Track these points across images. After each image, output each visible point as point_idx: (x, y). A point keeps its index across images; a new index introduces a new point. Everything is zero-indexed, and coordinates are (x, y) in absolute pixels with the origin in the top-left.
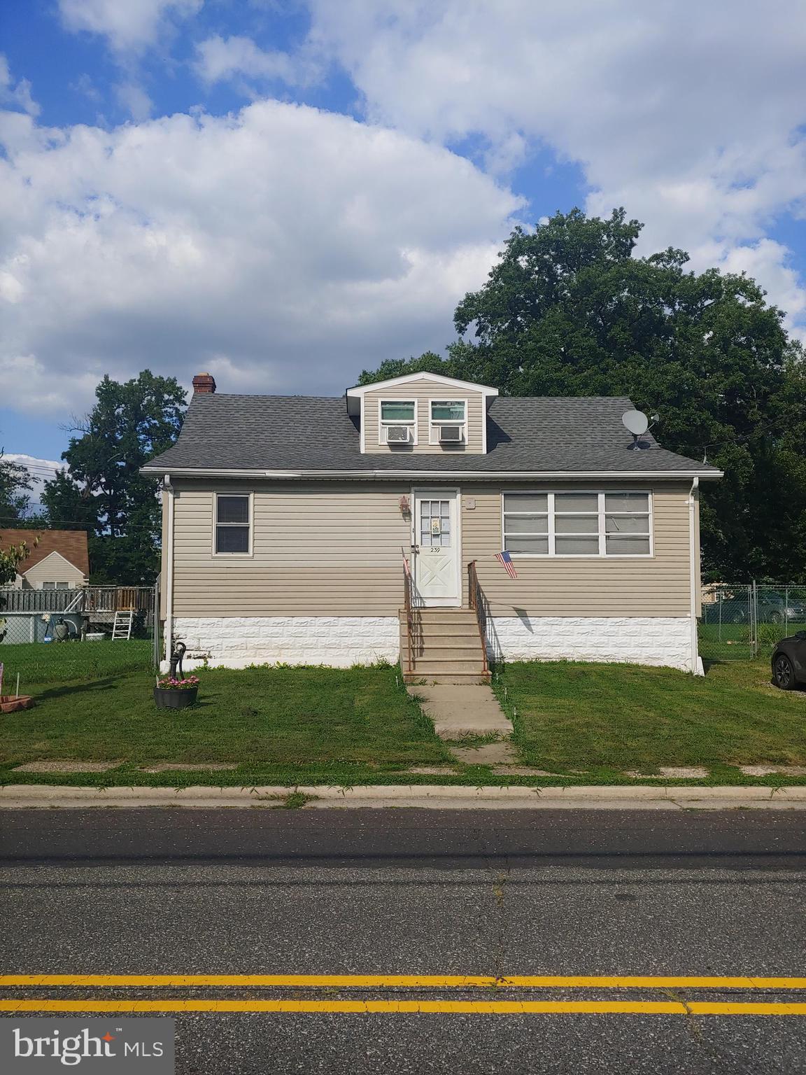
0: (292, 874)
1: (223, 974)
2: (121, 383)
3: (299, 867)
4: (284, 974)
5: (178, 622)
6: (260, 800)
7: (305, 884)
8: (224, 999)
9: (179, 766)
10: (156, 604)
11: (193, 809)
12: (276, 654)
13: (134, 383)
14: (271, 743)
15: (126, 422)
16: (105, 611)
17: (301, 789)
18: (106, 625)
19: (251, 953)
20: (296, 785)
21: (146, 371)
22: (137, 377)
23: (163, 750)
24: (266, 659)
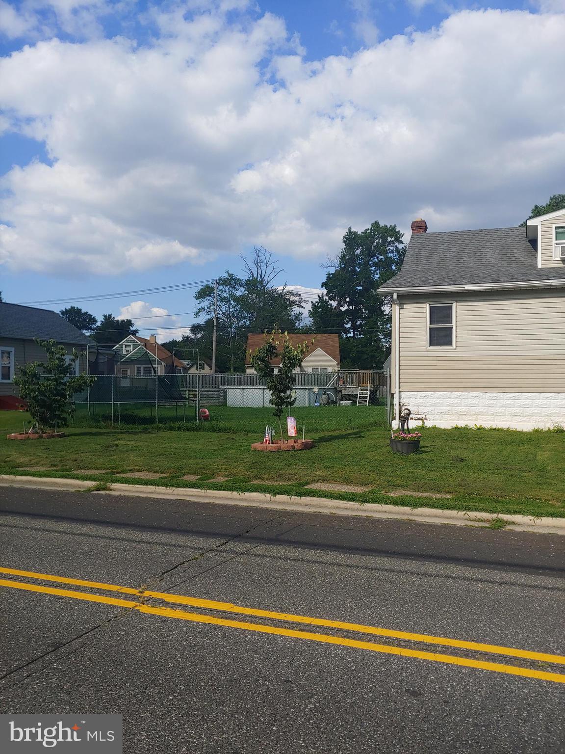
0: (502, 576)
1: (460, 639)
2: (359, 232)
3: (506, 571)
4: (504, 646)
5: (403, 394)
6: (471, 521)
7: (512, 584)
8: (462, 657)
9: (411, 493)
10: (388, 382)
11: (425, 523)
12: (474, 419)
13: (368, 232)
14: (475, 482)
15: (362, 259)
16: (352, 386)
17: (501, 516)
18: (352, 395)
19: (478, 628)
20: (498, 512)
21: (376, 222)
22: (369, 227)
23: (399, 481)
24: (467, 422)
